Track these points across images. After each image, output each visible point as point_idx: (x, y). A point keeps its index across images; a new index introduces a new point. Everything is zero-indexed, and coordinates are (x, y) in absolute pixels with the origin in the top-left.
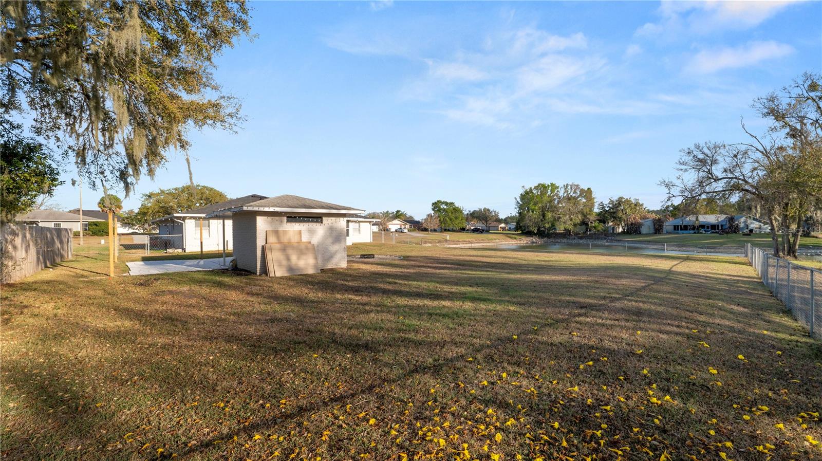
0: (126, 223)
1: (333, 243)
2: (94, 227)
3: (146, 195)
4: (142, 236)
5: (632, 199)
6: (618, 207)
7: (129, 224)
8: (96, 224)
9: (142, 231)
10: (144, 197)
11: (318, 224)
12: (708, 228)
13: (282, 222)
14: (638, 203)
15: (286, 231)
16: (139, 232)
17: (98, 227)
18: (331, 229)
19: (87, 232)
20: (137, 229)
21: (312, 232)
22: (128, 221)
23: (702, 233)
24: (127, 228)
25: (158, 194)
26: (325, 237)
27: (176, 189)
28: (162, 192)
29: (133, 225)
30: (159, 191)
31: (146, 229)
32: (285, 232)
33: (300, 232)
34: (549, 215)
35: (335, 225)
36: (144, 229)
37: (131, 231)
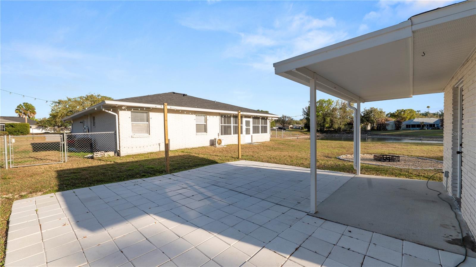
0: (40, 126)
2: (11, 128)
3: (56, 102)
4: (53, 135)
5: (378, 109)
6: (370, 114)
7: (43, 126)
8: (12, 126)
9: (53, 132)
10: (54, 104)
12: (428, 126)
14: (382, 111)
16: (50, 132)
17: (14, 128)
19: (4, 132)
20: (48, 130)
22: (41, 124)
23: (425, 129)
24: (41, 129)
25: (66, 102)
27: (81, 98)
28: (69, 100)
29: (46, 127)
30: (67, 99)
31: (56, 130)
34: (328, 119)
36: (54, 130)
37: (44, 131)
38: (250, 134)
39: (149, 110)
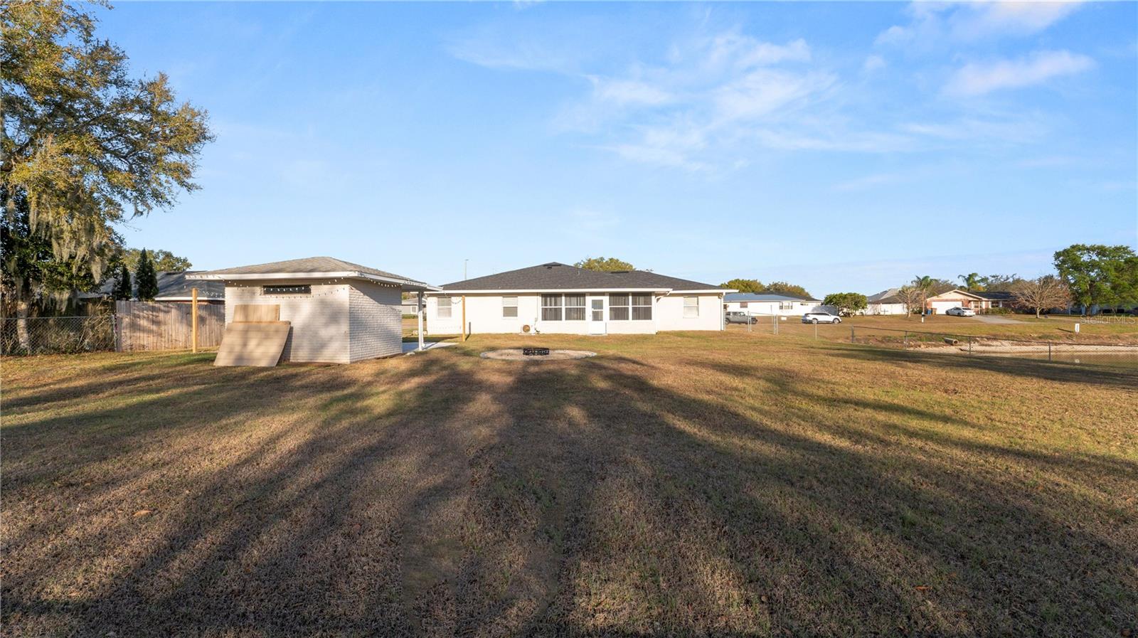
1: (327, 325)
11: (304, 296)
13: (254, 293)
15: (258, 305)
18: (323, 304)
21: (294, 308)
26: (313, 316)
32: (256, 308)
33: (277, 309)
35: (330, 298)
38: (602, 320)
39: (450, 295)
